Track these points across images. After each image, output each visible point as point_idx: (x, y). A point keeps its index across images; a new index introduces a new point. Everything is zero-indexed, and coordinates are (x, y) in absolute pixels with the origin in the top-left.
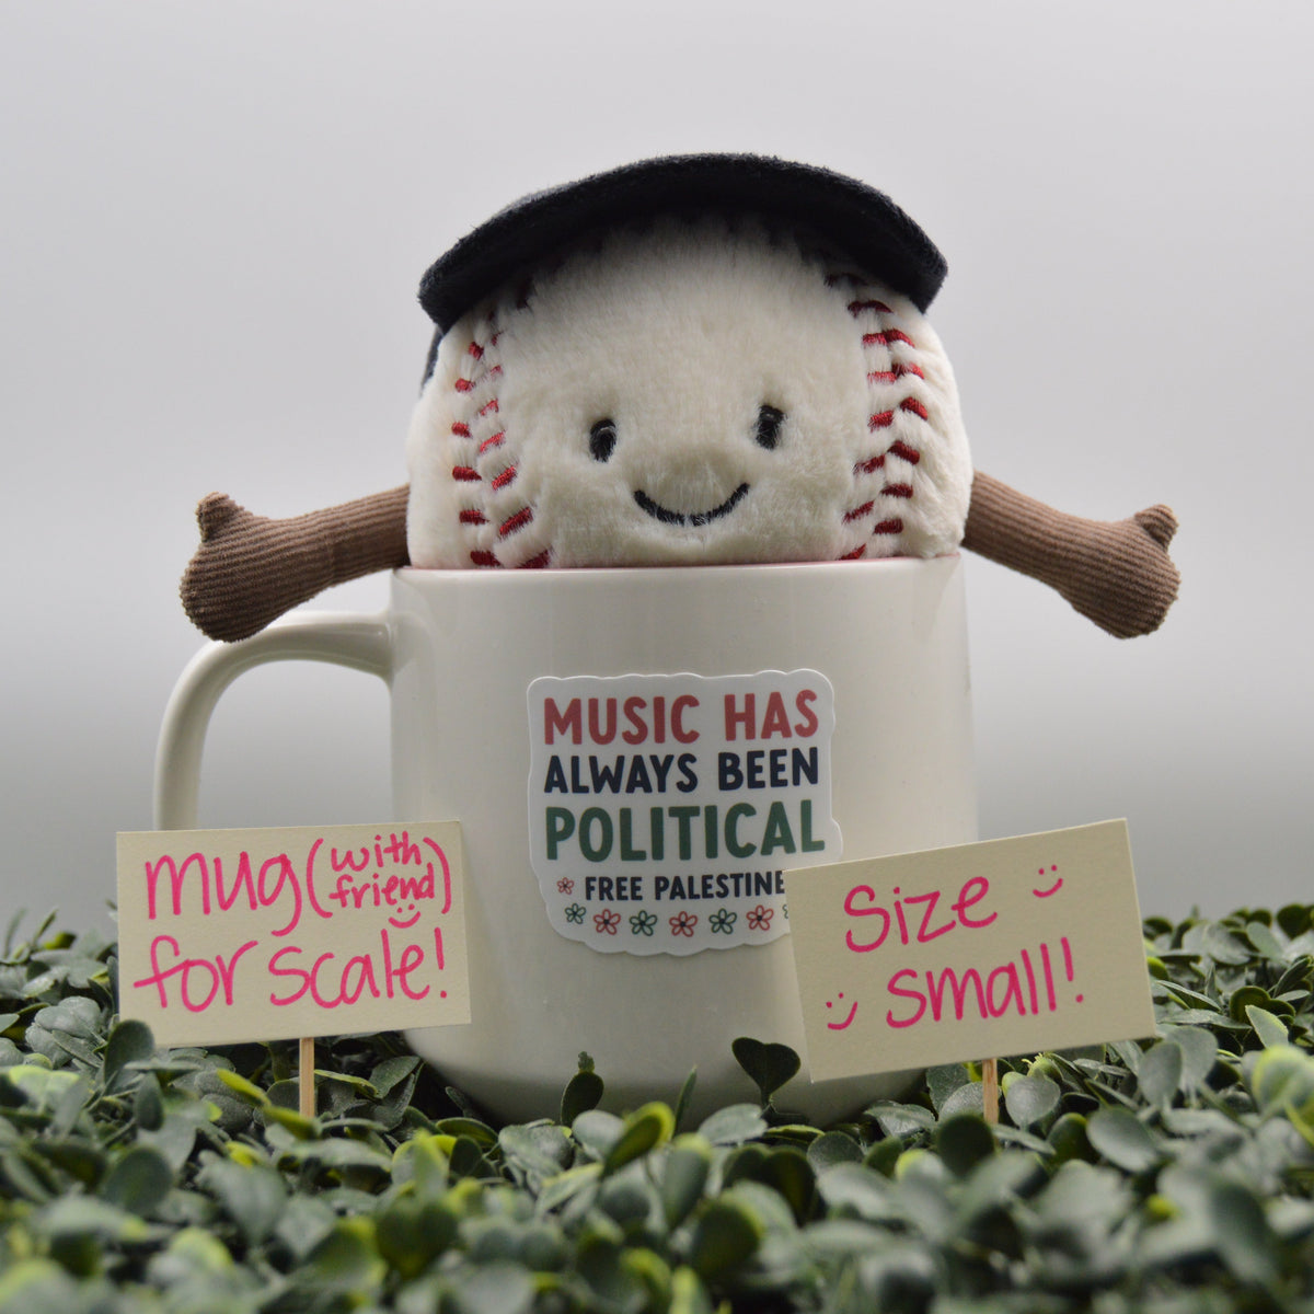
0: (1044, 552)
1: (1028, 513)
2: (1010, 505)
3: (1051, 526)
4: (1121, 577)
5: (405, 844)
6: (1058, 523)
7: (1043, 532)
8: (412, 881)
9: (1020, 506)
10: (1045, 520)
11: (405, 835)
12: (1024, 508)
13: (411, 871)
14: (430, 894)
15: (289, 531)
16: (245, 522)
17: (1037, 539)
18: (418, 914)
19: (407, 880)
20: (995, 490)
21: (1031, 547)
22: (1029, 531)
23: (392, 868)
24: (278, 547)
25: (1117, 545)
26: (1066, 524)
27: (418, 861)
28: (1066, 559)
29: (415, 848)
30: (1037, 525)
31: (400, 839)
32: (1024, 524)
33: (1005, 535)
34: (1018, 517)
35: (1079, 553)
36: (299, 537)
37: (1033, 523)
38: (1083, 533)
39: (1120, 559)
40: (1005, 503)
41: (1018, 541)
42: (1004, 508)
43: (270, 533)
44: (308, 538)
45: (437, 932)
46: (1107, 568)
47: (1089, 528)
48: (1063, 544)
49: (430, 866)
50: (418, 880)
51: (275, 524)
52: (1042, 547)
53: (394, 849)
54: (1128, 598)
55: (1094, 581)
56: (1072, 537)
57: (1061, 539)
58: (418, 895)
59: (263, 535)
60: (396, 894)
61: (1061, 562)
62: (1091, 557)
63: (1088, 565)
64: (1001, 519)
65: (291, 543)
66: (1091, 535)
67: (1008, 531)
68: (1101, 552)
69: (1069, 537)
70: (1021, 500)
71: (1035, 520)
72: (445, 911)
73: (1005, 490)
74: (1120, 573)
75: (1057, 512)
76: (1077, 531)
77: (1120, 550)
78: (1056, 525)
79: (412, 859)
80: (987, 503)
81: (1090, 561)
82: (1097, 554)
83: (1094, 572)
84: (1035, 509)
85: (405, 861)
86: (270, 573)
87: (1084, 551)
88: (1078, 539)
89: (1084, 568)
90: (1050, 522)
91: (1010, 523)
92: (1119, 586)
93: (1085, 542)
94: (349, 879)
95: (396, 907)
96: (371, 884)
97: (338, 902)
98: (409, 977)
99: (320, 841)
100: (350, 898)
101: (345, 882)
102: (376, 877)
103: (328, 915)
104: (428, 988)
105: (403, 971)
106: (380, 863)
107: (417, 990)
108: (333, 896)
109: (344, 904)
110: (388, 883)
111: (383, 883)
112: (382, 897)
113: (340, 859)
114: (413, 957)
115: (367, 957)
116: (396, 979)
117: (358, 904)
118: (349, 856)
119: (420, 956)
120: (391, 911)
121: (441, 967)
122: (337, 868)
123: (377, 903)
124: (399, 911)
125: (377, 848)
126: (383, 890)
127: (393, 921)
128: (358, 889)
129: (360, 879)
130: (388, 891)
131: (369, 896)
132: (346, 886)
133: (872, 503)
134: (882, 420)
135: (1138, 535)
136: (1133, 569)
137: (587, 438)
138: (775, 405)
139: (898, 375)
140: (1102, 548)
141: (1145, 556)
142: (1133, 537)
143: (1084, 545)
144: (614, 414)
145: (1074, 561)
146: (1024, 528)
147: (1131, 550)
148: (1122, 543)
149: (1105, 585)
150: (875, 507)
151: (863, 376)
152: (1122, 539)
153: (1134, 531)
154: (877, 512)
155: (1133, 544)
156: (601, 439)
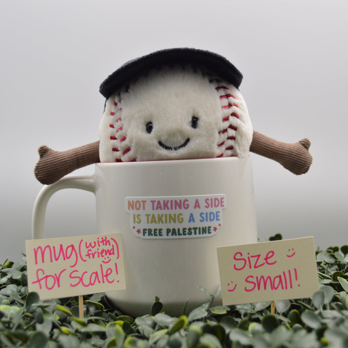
0: (275, 153)
1: (270, 142)
2: (265, 140)
3: (277, 145)
4: (297, 158)
5: (106, 240)
6: (279, 144)
7: (275, 147)
8: (108, 250)
9: (268, 140)
10: (275, 144)
11: (106, 238)
12: (269, 141)
13: (108, 247)
14: (113, 253)
15: (64, 155)
16: (51, 153)
17: (273, 149)
18: (110, 259)
19: (107, 250)
20: (261, 136)
21: (272, 151)
22: (271, 147)
23: (102, 247)
24: (60, 159)
25: (296, 150)
26: (281, 145)
27: (110, 245)
28: (281, 154)
29: (109, 241)
30: (273, 145)
31: (104, 239)
32: (269, 145)
33: (265, 148)
34: (268, 143)
35: (285, 152)
36: (66, 156)
37: (272, 145)
38: (286, 147)
39: (297, 154)
40: (264, 140)
41: (268, 150)
42: (263, 141)
43: (57, 155)
44: (69, 156)
45: (116, 264)
46: (293, 156)
47: (287, 145)
48: (281, 150)
49: (113, 246)
50: (110, 250)
51: (60, 153)
52: (275, 151)
53: (103, 241)
54: (299, 164)
55: (290, 160)
56: (283, 148)
57: (280, 149)
58: (110, 254)
59: (56, 156)
60: (104, 254)
61: (280, 155)
62: (288, 153)
63: (287, 155)
64: (263, 144)
65: (63, 158)
66: (288, 148)
67: (265, 147)
68: (291, 152)
69: (282, 148)
70: (268, 138)
71: (272, 144)
72: (118, 258)
73: (263, 136)
74: (297, 157)
75: (278, 141)
76: (284, 146)
77: (296, 151)
78: (278, 145)
79: (108, 244)
80: (259, 140)
81: (288, 154)
82: (290, 153)
83: (290, 157)
84: (272, 141)
85: (106, 245)
86: (58, 166)
87: (286, 152)
88: (285, 149)
89: (287, 156)
90: (276, 144)
91: (265, 145)
92: (297, 161)
93: (286, 149)
94: (91, 250)
95: (104, 257)
96: (97, 251)
97: (88, 257)
98: (108, 277)
99: (82, 240)
100: (91, 256)
101: (90, 251)
102: (98, 249)
103: (85, 261)
104: (114, 280)
105: (107, 276)
106: (99, 246)
107: (111, 281)
108: (86, 256)
109: (90, 258)
110: (102, 251)
111: (100, 251)
112: (100, 255)
113: (88, 245)
114: (109, 271)
115: (97, 272)
116: (105, 278)
117: (93, 257)
118: (90, 244)
119: (111, 271)
120: (103, 259)
121: (117, 274)
122: (87, 247)
123: (99, 257)
124: (105, 259)
125: (98, 241)
126: (100, 253)
127: (103, 262)
128: (93, 253)
129: (94, 250)
130: (102, 253)
131: (96, 255)
132: (90, 252)
133: (224, 142)
134: (226, 119)
135: (301, 147)
136: (300, 156)
137: (145, 127)
138: (196, 116)
139: (230, 106)
140: (292, 151)
141: (303, 153)
142: (300, 147)
143: (286, 150)
144: (152, 121)
145: (284, 155)
146: (269, 146)
147: (299, 151)
148: (297, 149)
149: (293, 161)
150: (225, 143)
151: (220, 107)
152: (297, 148)
153: (300, 146)
154: (226, 144)
155: (299, 149)
156: (149, 128)
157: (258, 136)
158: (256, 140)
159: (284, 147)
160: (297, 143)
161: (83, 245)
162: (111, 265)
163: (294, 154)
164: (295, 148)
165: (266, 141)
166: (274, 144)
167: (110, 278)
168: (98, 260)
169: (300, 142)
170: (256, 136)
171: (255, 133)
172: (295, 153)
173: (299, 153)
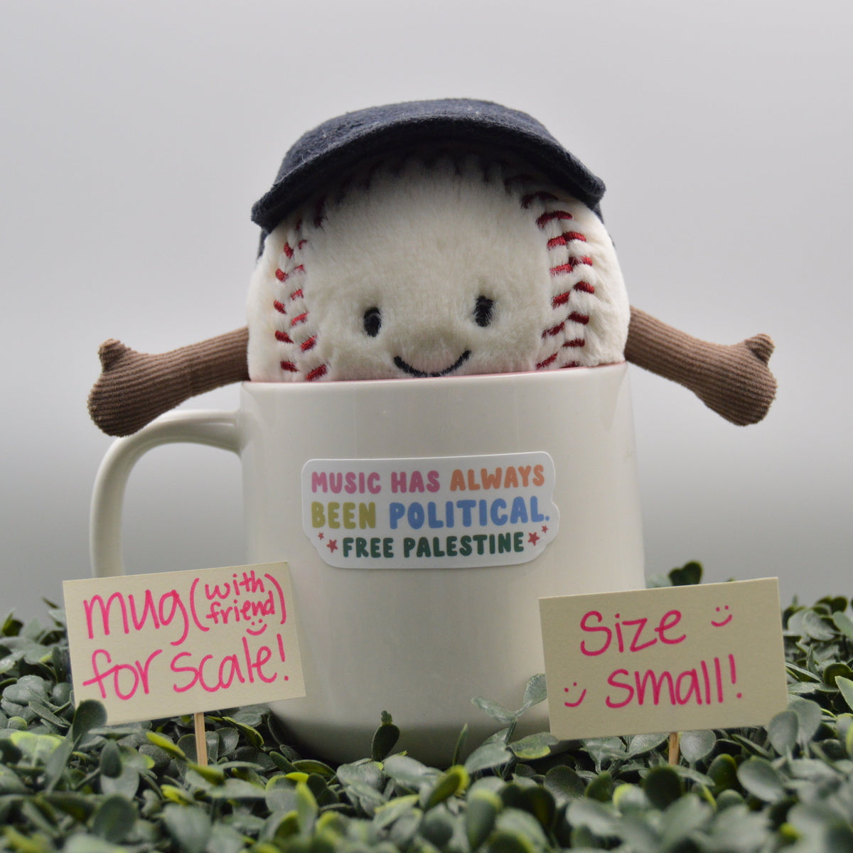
0: (684, 369)
1: (673, 340)
2: (660, 335)
3: (689, 350)
4: (738, 387)
5: (252, 579)
6: (694, 347)
7: (683, 355)
8: (260, 603)
9: (666, 335)
10: (684, 345)
11: (252, 573)
12: (669, 337)
13: (258, 597)
14: (272, 611)
16: (130, 358)
17: (680, 359)
18: (266, 626)
19: (256, 603)
20: (649, 324)
22: (674, 354)
23: (246, 596)
25: (735, 365)
26: (699, 349)
27: (262, 590)
28: (700, 374)
29: (260, 581)
30: (679, 349)
31: (249, 576)
32: (671, 349)
33: (658, 356)
34: (666, 344)
35: (709, 370)
37: (677, 348)
38: (711, 356)
39: (738, 375)
40: (656, 333)
41: (666, 360)
42: (655, 336)
43: (146, 366)
45: (279, 637)
46: (728, 380)
47: (714, 352)
48: (698, 363)
49: (270, 593)
50: (263, 603)
51: (151, 359)
53: (246, 582)
54: (743, 401)
55: (720, 390)
56: (705, 359)
57: (696, 360)
58: (264, 613)
60: (250, 613)
61: (697, 375)
62: (717, 373)
63: (715, 378)
64: (654, 345)
66: (717, 358)
67: (659, 354)
68: (724, 369)
69: (701, 358)
70: (667, 330)
71: (678, 345)
72: (283, 622)
73: (656, 323)
74: (738, 384)
75: (691, 338)
76: (707, 354)
77: (737, 368)
79: (259, 588)
80: (643, 333)
81: (715, 375)
82: (721, 371)
83: (720, 383)
84: (677, 337)
85: (254, 590)
87: (713, 368)
88: (708, 360)
89: (713, 381)
90: (688, 347)
91: (660, 347)
93: (713, 362)
94: (219, 604)
95: (251, 621)
96: (233, 607)
97: (212, 619)
98: (263, 667)
99: (197, 580)
100: (220, 617)
101: (216, 607)
102: (235, 602)
103: (206, 629)
104: (276, 674)
105: (259, 664)
106: (238, 593)
107: (269, 676)
108: (208, 617)
109: (216, 622)
110: (244, 606)
111: (240, 606)
112: (241, 615)
113: (211, 591)
114: (264, 655)
115: (235, 656)
116: (254, 670)
117: (225, 621)
118: (217, 588)
119: (269, 654)
120: (248, 624)
121: (283, 660)
122: (210, 597)
123: (238, 619)
124: (253, 624)
125: (235, 582)
126: (242, 611)
127: (249, 631)
128: (225, 611)
129: (226, 604)
130: (244, 611)
131: (232, 615)
132: (217, 609)
133: (556, 355)
134: (561, 299)
135: (748, 357)
136: (746, 381)
137: (361, 321)
138: (487, 297)
139: (574, 265)
140: (725, 366)
141: (754, 372)
142: (746, 358)
143: (712, 365)
144: (379, 306)
145: (705, 375)
146: (670, 352)
147: (744, 368)
148: (739, 363)
149: (728, 392)
150: (558, 357)
151: (547, 273)
152: (738, 360)
153: (746, 354)
154: (560, 360)
155: (745, 363)
156: (372, 321)
157: (642, 323)
158: (636, 333)
159: (706, 357)
160: (738, 346)
161: (200, 591)
162: (268, 639)
163: (731, 375)
164: (733, 358)
165: (663, 336)
166: (682, 347)
167: (267, 670)
168: (236, 628)
169: (748, 343)
170: (638, 324)
171: (637, 314)
172: (732, 372)
173: (743, 374)
